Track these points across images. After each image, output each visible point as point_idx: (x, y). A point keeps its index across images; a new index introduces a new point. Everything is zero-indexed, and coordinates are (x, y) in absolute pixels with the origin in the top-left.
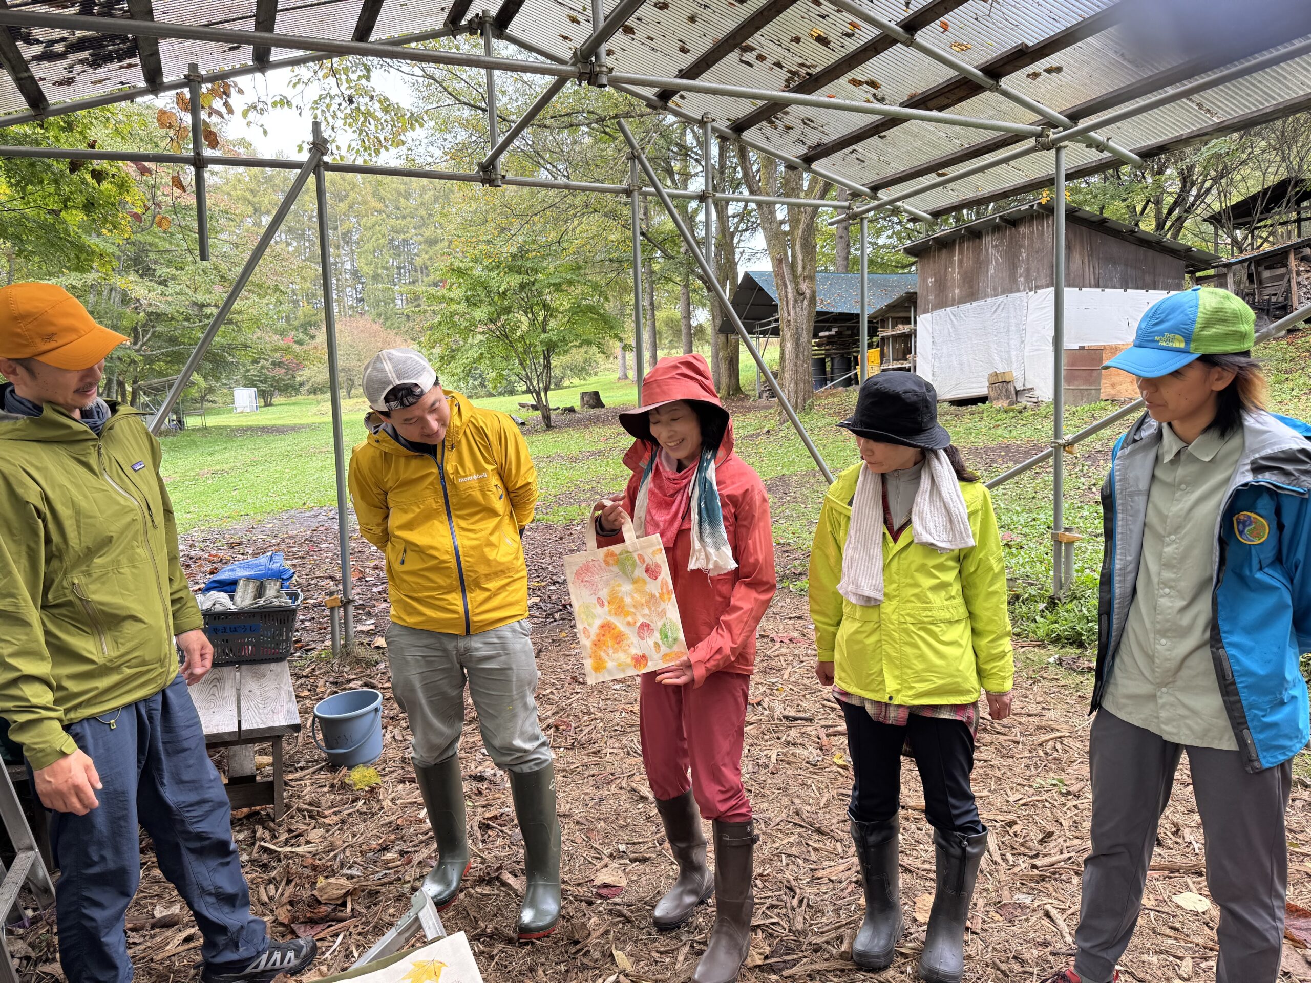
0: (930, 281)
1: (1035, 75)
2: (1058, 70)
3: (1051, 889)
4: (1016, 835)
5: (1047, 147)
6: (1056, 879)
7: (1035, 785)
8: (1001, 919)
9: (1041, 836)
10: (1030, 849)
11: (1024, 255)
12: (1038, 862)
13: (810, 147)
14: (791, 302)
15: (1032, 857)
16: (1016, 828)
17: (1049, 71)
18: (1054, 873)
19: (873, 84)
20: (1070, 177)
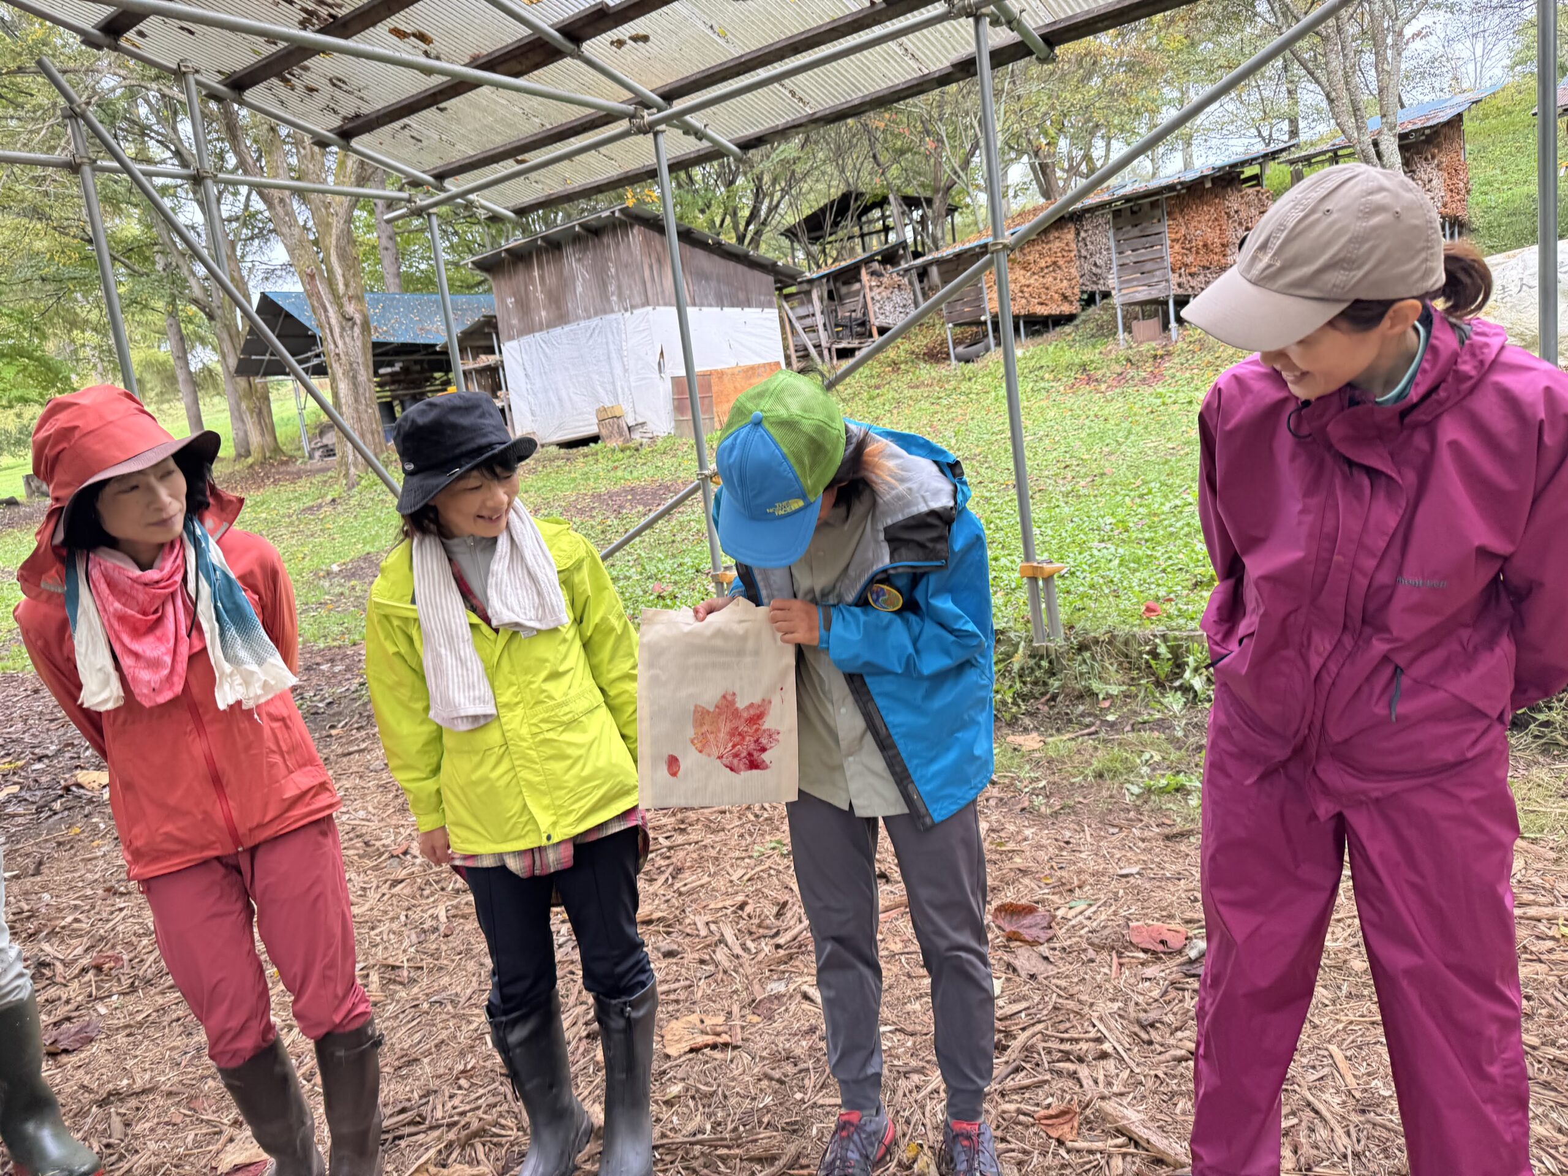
0: (510, 301)
1: (620, 43)
2: (645, 39)
3: (801, 966)
4: (750, 917)
5: (642, 130)
6: (803, 953)
7: (756, 854)
8: (758, 1019)
9: (775, 909)
10: (767, 928)
11: (613, 270)
12: (781, 940)
13: (345, 118)
14: (337, 330)
15: (773, 937)
16: (748, 909)
17: (635, 39)
18: (800, 947)
19: (422, 37)
20: (674, 168)
